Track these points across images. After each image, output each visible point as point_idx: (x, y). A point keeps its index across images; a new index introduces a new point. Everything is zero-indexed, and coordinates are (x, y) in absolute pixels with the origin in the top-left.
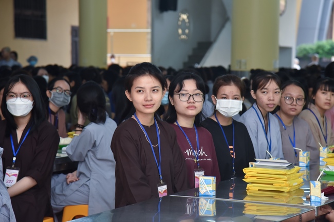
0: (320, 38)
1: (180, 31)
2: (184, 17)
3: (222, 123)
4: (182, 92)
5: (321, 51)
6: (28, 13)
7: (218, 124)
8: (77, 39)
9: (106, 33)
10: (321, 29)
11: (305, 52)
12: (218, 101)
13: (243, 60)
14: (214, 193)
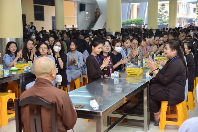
0: (127, 18)
1: (86, 17)
2: (87, 13)
3: (115, 54)
4: (105, 45)
5: (128, 23)
6: (39, 12)
7: (114, 54)
8: (54, 20)
9: (64, 18)
10: (128, 16)
11: (123, 23)
12: (116, 48)
13: (110, 29)
14: (118, 76)
